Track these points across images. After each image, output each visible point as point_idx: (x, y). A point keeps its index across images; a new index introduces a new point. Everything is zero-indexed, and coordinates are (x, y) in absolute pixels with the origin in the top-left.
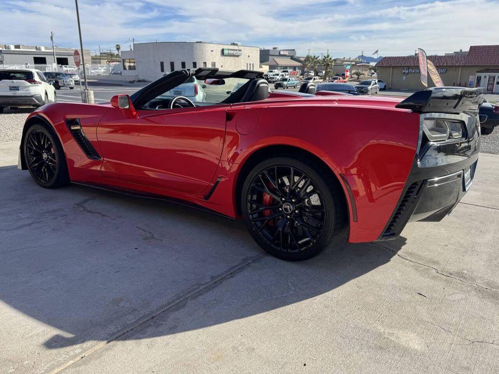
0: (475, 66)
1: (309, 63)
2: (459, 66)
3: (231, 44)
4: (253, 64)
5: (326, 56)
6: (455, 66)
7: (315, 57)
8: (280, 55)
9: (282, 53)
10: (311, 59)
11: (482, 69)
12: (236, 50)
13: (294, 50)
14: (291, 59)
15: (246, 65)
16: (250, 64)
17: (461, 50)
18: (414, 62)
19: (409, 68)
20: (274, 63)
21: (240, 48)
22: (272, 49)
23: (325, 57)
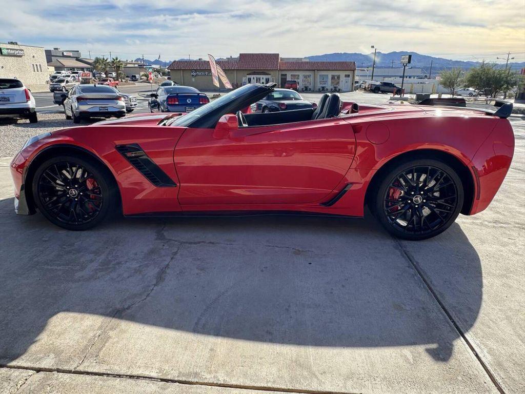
0: (245, 70)
1: (99, 65)
2: (234, 70)
3: (9, 43)
4: (40, 65)
5: (115, 59)
6: (232, 70)
7: (104, 59)
8: (64, 56)
9: (65, 54)
10: (101, 61)
11: (251, 72)
12: (17, 50)
13: (78, 51)
14: (76, 60)
15: (32, 66)
16: (37, 65)
17: (231, 57)
18: (199, 66)
19: (196, 71)
20: (59, 64)
21: (22, 48)
22: (53, 49)
23: (113, 59)
